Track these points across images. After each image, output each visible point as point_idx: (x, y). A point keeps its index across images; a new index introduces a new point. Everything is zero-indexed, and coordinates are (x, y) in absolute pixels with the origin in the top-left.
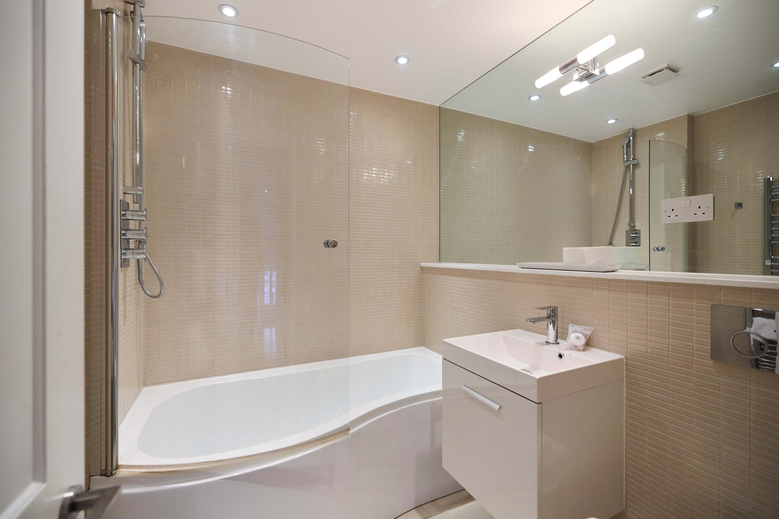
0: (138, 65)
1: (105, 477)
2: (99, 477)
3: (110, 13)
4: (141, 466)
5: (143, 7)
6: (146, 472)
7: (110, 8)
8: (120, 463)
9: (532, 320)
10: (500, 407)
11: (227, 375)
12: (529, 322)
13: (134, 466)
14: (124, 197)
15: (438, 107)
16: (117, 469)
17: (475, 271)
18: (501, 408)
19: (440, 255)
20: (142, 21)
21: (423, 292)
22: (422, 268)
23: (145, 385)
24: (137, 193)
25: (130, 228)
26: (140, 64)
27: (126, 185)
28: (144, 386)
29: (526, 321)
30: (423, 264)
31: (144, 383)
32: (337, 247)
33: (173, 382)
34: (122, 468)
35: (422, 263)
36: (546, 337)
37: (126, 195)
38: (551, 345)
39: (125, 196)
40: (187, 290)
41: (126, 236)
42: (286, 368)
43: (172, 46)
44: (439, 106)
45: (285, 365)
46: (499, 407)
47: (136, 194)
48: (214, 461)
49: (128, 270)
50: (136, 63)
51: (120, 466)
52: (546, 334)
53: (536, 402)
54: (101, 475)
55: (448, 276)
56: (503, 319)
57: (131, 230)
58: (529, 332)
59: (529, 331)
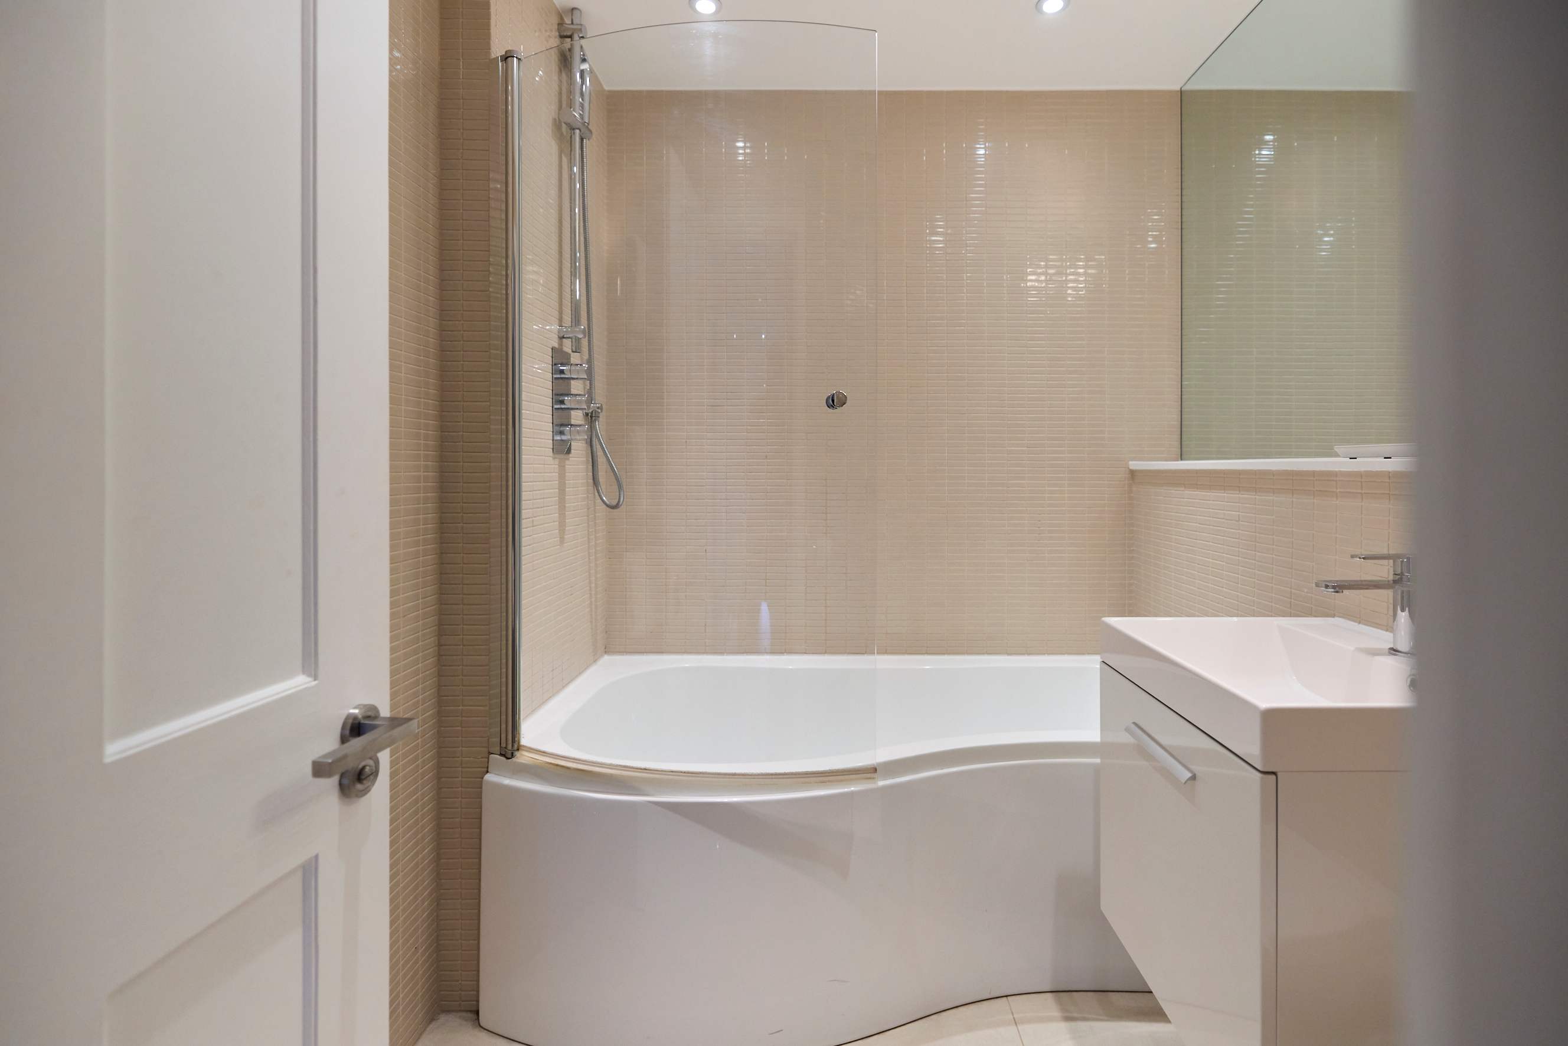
0: (577, 131)
1: (503, 758)
2: (498, 756)
3: (510, 58)
4: (544, 752)
5: (583, 37)
6: (551, 763)
7: (510, 51)
8: (524, 741)
9: (1329, 584)
10: (1194, 778)
11: (727, 655)
12: (1324, 589)
13: (537, 750)
14: (561, 344)
15: (1178, 91)
16: (518, 750)
17: (1240, 474)
18: (1197, 779)
19: (1183, 443)
20: (584, 60)
21: (1135, 529)
22: (1133, 473)
23: (608, 650)
24: (576, 337)
25: (572, 393)
26: (580, 130)
27: (564, 325)
28: (606, 652)
29: (1317, 585)
30: (1134, 465)
31: (605, 648)
32: (847, 404)
33: (645, 654)
34: (524, 750)
35: (1130, 463)
36: (1391, 635)
37: (564, 340)
38: (1401, 656)
39: (562, 342)
40: (665, 500)
41: (564, 404)
42: (827, 657)
43: (662, 91)
44: (1179, 89)
45: (825, 653)
46: (1189, 775)
47: (574, 337)
48: (637, 769)
49: (568, 459)
50: (574, 129)
51: (521, 746)
52: (1389, 628)
53: (1259, 768)
54: (501, 755)
55: (1183, 489)
56: (1303, 592)
57: (572, 395)
58: (1363, 626)
59: (1365, 624)
